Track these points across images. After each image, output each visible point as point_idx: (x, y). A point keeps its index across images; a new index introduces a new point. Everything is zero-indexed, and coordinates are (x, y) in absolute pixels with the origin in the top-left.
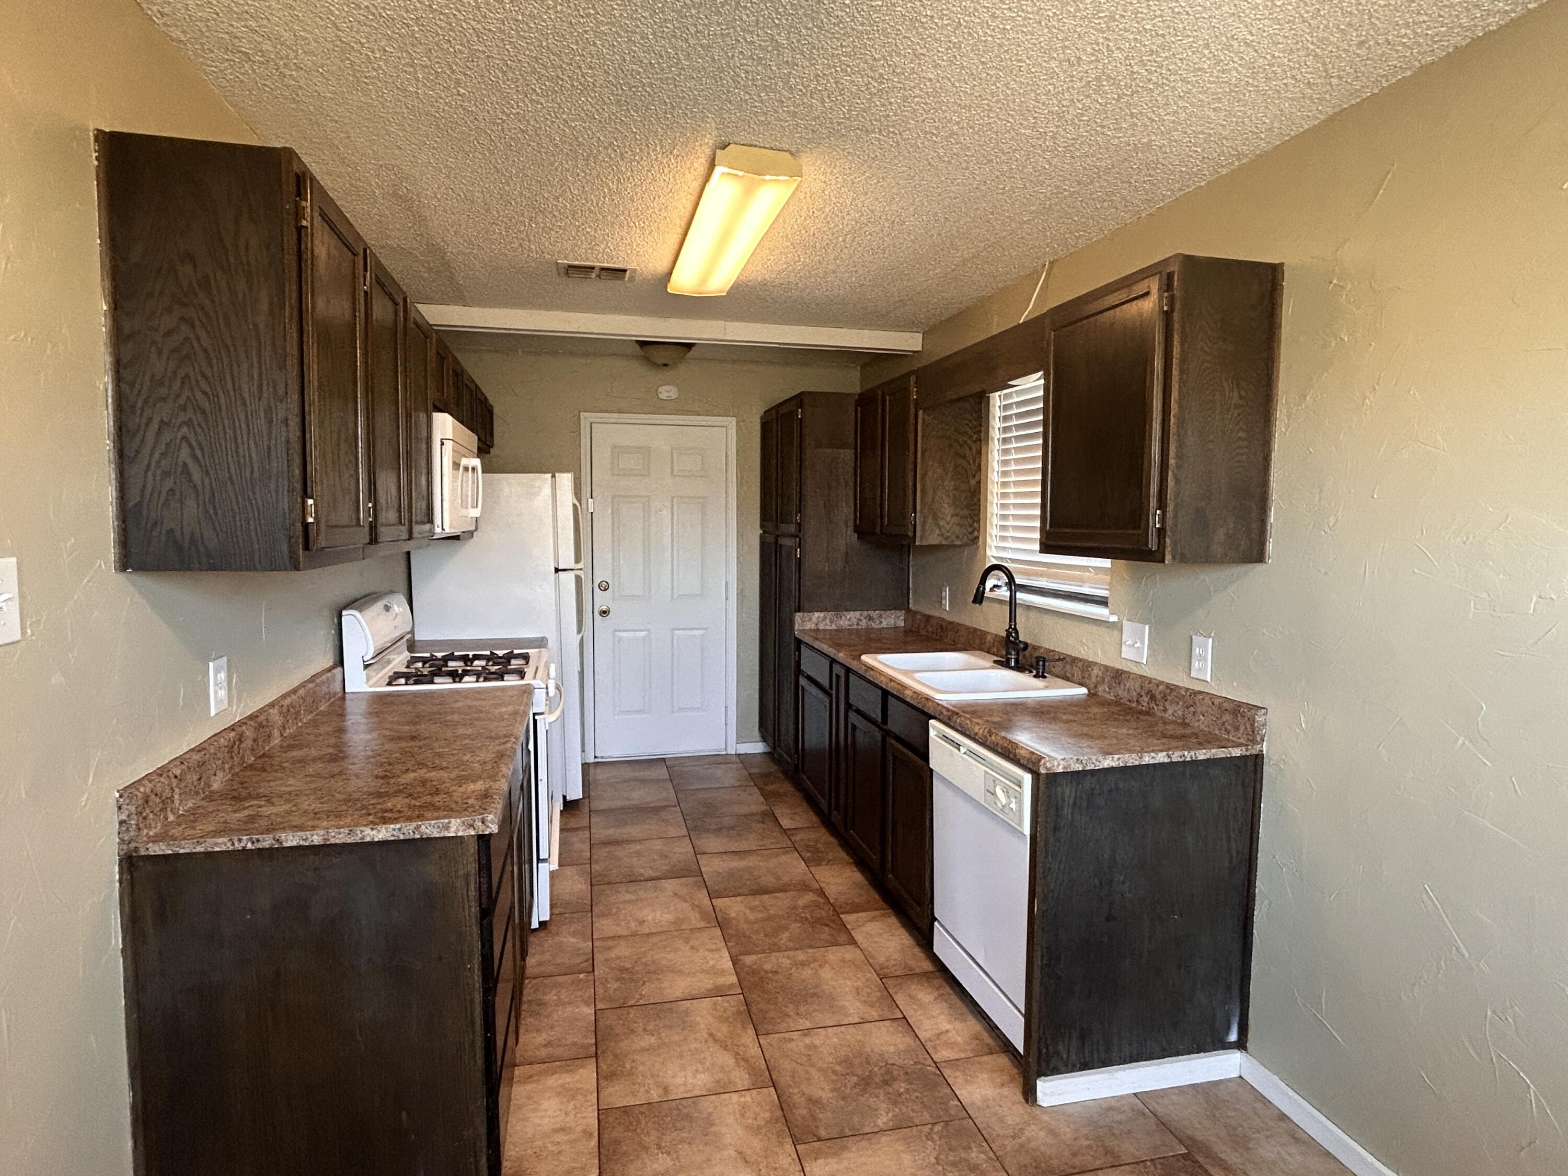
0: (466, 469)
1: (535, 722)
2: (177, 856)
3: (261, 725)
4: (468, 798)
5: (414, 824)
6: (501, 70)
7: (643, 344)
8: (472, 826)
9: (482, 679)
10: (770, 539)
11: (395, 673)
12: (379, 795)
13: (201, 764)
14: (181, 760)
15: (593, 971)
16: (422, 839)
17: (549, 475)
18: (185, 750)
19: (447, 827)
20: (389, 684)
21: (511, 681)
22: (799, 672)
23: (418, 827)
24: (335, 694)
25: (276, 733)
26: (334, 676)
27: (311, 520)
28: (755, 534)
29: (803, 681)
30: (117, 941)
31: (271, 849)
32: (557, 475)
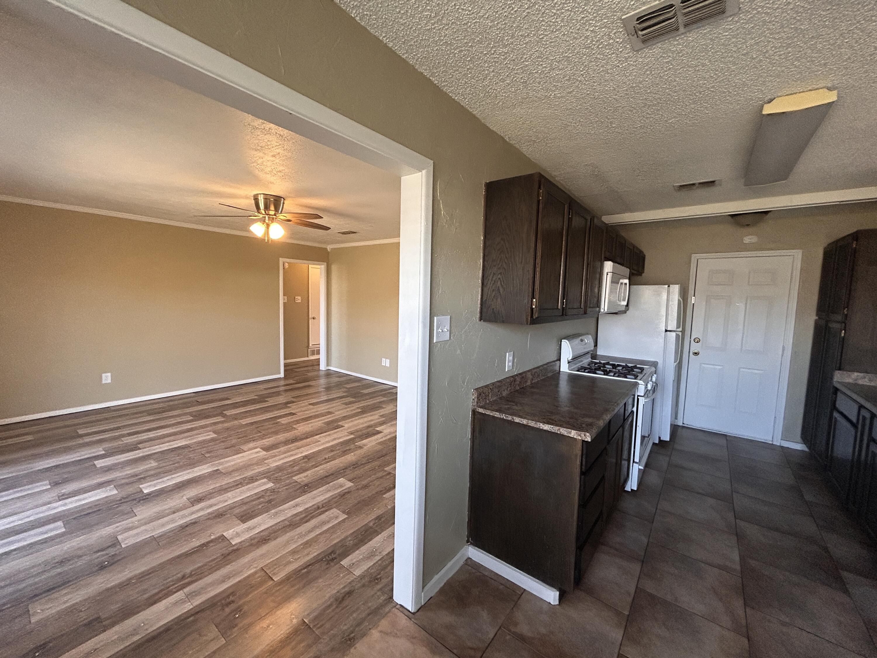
0: (622, 284)
1: (638, 399)
2: (485, 414)
3: (523, 377)
4: (583, 424)
5: (558, 428)
6: (630, 110)
7: (733, 216)
8: (580, 435)
9: (617, 375)
10: (823, 323)
11: (582, 367)
12: (552, 413)
13: (499, 387)
14: (493, 384)
15: (653, 522)
16: (560, 434)
17: (667, 286)
18: (496, 380)
19: (570, 433)
20: (578, 371)
21: (630, 379)
22: (834, 408)
23: (559, 429)
24: (556, 371)
25: (529, 381)
26: (556, 364)
27: (534, 307)
28: (811, 318)
29: (836, 415)
30: (469, 436)
31: (511, 421)
32: (671, 286)
